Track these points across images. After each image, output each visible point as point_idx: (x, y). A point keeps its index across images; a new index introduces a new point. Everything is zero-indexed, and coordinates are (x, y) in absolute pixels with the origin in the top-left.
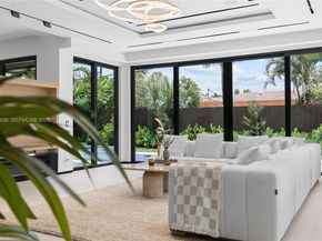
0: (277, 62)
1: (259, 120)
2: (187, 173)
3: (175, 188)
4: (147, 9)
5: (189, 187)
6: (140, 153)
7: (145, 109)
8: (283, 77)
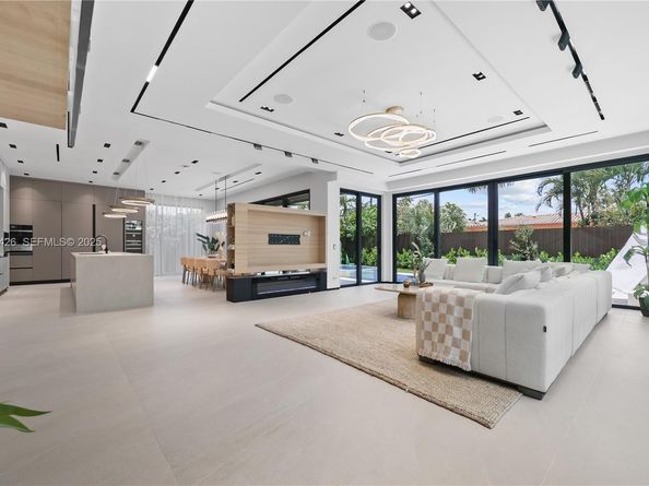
0: (554, 181)
1: (529, 244)
2: (435, 299)
3: (423, 313)
4: (401, 136)
5: (437, 314)
6: (401, 273)
7: (410, 233)
8: (561, 197)
